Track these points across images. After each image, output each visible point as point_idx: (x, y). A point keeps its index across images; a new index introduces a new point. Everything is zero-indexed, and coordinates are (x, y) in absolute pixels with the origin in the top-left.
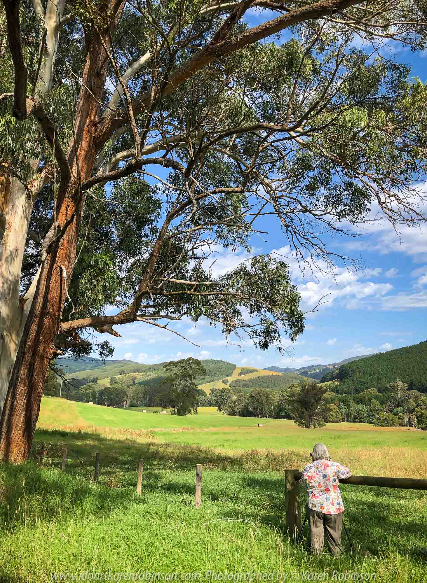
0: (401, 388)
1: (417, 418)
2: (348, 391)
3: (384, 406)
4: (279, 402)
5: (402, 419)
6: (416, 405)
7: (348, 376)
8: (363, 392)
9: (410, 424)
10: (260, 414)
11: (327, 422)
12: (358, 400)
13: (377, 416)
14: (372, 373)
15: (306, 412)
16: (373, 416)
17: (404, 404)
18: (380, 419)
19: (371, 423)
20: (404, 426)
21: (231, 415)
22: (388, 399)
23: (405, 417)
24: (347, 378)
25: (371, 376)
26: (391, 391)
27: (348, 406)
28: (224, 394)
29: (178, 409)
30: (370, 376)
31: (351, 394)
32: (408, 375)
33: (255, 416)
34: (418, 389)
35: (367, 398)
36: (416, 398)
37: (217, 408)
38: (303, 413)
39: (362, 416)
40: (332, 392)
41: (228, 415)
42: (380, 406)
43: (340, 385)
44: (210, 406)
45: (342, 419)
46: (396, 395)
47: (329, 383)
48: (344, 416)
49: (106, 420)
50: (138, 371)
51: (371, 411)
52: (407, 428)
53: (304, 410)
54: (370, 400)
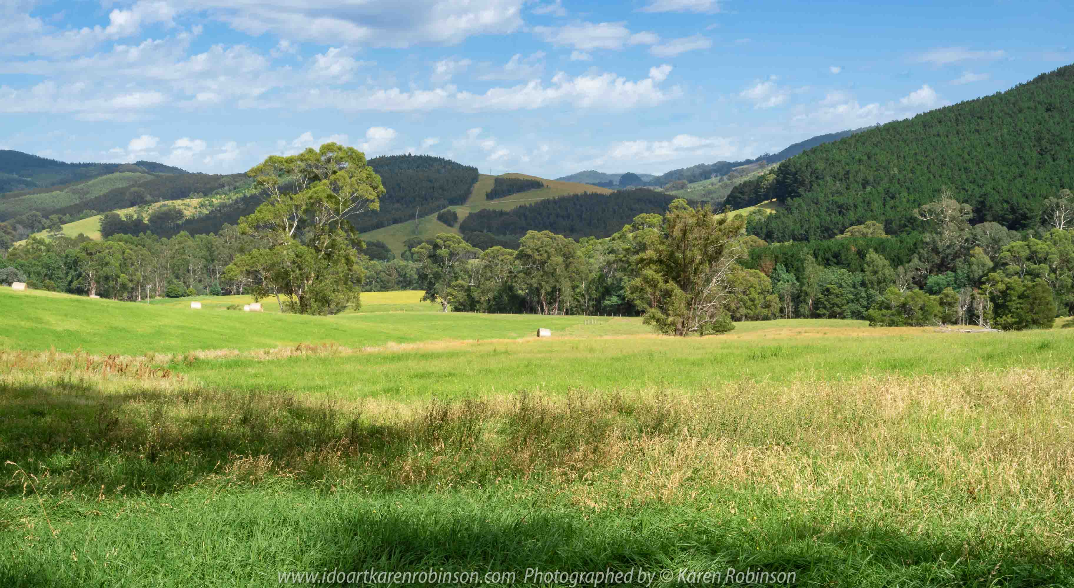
0: (953, 219)
1: (993, 299)
2: (800, 231)
3: (901, 269)
4: (601, 269)
5: (950, 305)
6: (991, 264)
7: (801, 191)
8: (842, 232)
9: (972, 318)
10: (550, 303)
11: (739, 320)
12: (829, 255)
13: (879, 298)
14: (871, 179)
15: (678, 291)
16: (869, 297)
17: (959, 263)
18: (888, 308)
19: (863, 318)
20: (955, 323)
21: (465, 310)
22: (914, 249)
23: (960, 297)
24: (799, 196)
25: (868, 189)
26: (924, 226)
27: (799, 273)
28: (443, 252)
29: (301, 298)
30: (864, 187)
31: (807, 239)
32: (973, 182)
33: (532, 310)
34: (1001, 220)
35: (853, 249)
36: (996, 243)
37: (422, 293)
38: (667, 294)
39: (837, 300)
40: (754, 237)
41: (457, 310)
42: (888, 271)
43: (777, 217)
44: (404, 288)
45: (782, 310)
46: (937, 238)
47: (745, 212)
48: (788, 300)
49: (54, 332)
50: (182, 194)
51: (863, 284)
52: (962, 329)
53: (672, 285)
54: (861, 254)
